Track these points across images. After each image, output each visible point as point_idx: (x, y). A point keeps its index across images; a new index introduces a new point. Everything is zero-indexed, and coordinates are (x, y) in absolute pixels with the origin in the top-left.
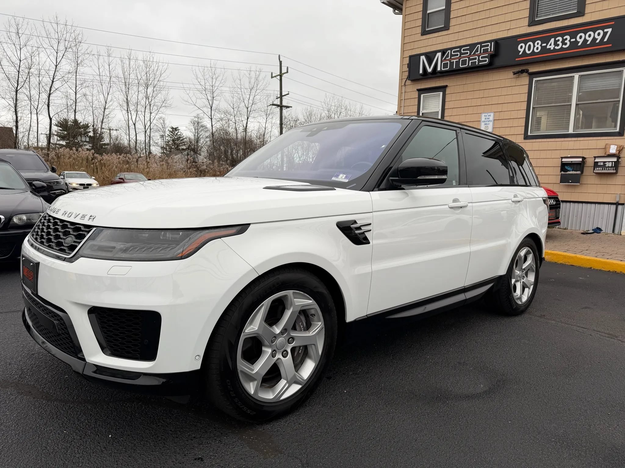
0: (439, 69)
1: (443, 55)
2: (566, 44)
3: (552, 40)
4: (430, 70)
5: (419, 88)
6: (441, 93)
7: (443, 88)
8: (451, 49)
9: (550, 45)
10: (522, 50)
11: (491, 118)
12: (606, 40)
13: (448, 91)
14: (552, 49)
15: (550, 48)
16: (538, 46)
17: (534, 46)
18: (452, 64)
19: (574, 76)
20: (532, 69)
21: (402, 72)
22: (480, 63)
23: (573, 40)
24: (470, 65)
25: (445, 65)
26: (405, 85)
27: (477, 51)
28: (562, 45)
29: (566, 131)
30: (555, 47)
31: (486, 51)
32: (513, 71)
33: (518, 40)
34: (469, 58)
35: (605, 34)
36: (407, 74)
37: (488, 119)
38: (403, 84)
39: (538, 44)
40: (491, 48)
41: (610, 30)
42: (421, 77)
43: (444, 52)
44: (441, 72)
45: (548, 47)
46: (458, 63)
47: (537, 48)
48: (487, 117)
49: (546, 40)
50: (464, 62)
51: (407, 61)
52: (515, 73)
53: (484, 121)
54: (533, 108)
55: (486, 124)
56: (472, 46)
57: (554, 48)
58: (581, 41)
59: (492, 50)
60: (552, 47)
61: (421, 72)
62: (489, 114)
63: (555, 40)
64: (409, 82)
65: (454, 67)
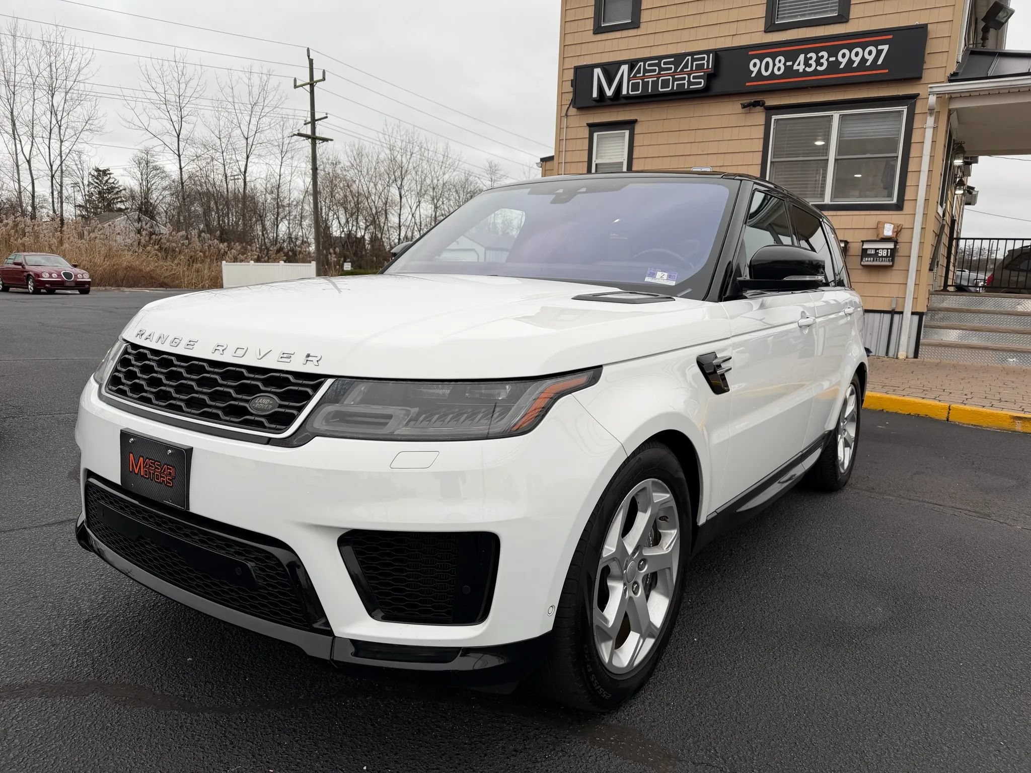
0: (624, 92)
1: (631, 69)
2: (822, 65)
3: (802, 58)
4: (609, 93)
5: (591, 121)
6: (627, 133)
7: (630, 124)
8: (645, 60)
9: (799, 65)
10: (755, 70)
12: (880, 62)
13: (638, 129)
14: (801, 71)
15: (799, 70)
16: (779, 65)
17: (774, 65)
18: (645, 84)
19: (832, 116)
20: (771, 102)
21: (561, 94)
22: (691, 87)
23: (832, 59)
24: (675, 88)
25: (635, 87)
26: (567, 115)
27: (686, 66)
28: (816, 66)
29: (820, 200)
30: (805, 67)
31: (700, 67)
32: (742, 102)
33: (750, 53)
34: (673, 77)
35: (879, 52)
36: (570, 96)
38: (564, 114)
39: (780, 61)
40: (708, 63)
41: (885, 48)
42: (594, 104)
43: (632, 64)
44: (628, 97)
45: (795, 67)
46: (655, 84)
47: (779, 69)
49: (792, 57)
50: (665, 84)
51: (570, 75)
52: (744, 106)
54: (771, 162)
56: (678, 58)
57: (804, 70)
58: (844, 61)
59: (710, 67)
60: (801, 68)
61: (595, 95)
63: (806, 58)
64: (572, 111)
65: (650, 91)
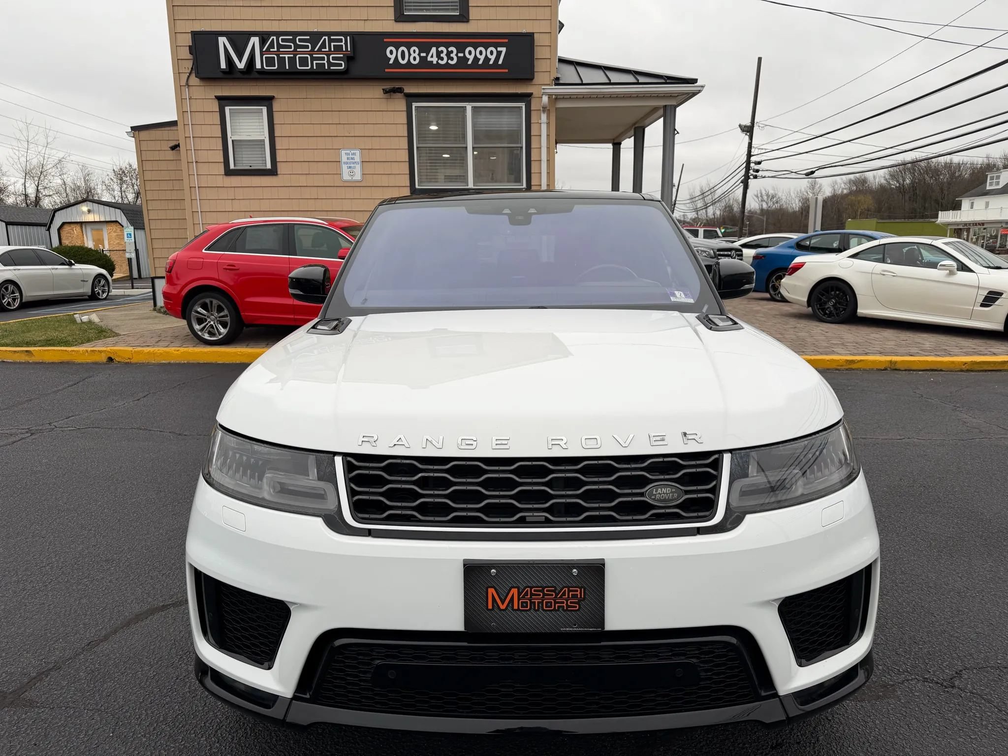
0: (258, 66)
1: (263, 42)
2: (452, 59)
3: (434, 50)
4: (241, 65)
5: (220, 94)
6: (265, 109)
7: (267, 101)
8: (278, 34)
9: (432, 57)
10: (393, 57)
11: (357, 158)
12: (500, 62)
13: (276, 106)
14: (435, 62)
15: (432, 62)
16: (414, 55)
17: (410, 55)
18: (282, 61)
19: (465, 107)
20: (410, 89)
21: (177, 61)
22: (332, 68)
23: (461, 55)
24: (315, 68)
25: (270, 62)
26: (187, 85)
27: (323, 45)
28: (448, 60)
29: (464, 184)
30: (438, 60)
31: (338, 49)
32: (384, 87)
33: (385, 40)
34: (311, 55)
35: (499, 53)
36: (189, 64)
37: (352, 159)
38: (183, 82)
39: (414, 51)
40: (346, 45)
41: (504, 50)
42: (221, 75)
43: (264, 37)
44: (262, 72)
45: (429, 59)
46: (292, 61)
47: (415, 59)
48: (351, 156)
49: (425, 48)
50: (304, 62)
51: (187, 40)
52: (386, 92)
53: (347, 163)
54: (417, 148)
55: (350, 167)
56: (315, 37)
57: (437, 62)
58: (471, 58)
59: (349, 49)
60: (435, 60)
61: (223, 65)
62: (352, 152)
63: (437, 50)
64: (194, 80)
65: (287, 68)
